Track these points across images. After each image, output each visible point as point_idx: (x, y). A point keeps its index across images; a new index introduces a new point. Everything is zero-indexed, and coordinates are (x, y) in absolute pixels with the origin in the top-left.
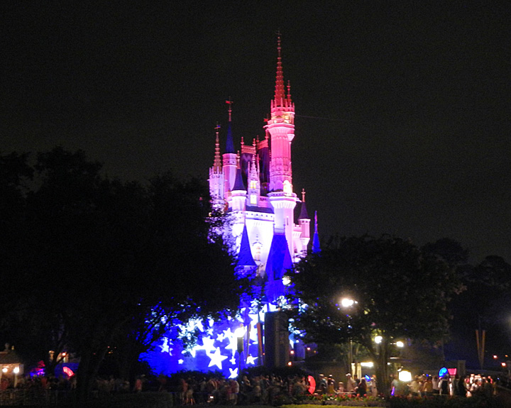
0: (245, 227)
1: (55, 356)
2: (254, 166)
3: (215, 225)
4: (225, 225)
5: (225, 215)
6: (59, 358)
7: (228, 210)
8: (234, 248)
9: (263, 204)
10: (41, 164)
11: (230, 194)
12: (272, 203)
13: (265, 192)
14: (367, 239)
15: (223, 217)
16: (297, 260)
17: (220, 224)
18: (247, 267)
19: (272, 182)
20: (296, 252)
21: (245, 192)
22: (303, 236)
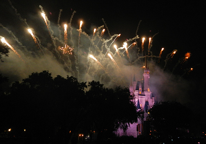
0: (138, 100)
1: (92, 132)
2: (140, 84)
3: (131, 99)
4: (133, 99)
5: (133, 96)
6: (93, 132)
7: (134, 95)
8: (136, 105)
9: (143, 94)
10: (89, 85)
11: (135, 92)
12: (145, 93)
13: (143, 91)
14: (169, 102)
15: (133, 97)
16: (151, 108)
17: (132, 99)
18: (139, 110)
19: (145, 88)
20: (151, 105)
21: (138, 91)
22: (153, 102)
